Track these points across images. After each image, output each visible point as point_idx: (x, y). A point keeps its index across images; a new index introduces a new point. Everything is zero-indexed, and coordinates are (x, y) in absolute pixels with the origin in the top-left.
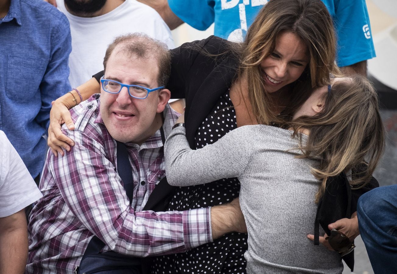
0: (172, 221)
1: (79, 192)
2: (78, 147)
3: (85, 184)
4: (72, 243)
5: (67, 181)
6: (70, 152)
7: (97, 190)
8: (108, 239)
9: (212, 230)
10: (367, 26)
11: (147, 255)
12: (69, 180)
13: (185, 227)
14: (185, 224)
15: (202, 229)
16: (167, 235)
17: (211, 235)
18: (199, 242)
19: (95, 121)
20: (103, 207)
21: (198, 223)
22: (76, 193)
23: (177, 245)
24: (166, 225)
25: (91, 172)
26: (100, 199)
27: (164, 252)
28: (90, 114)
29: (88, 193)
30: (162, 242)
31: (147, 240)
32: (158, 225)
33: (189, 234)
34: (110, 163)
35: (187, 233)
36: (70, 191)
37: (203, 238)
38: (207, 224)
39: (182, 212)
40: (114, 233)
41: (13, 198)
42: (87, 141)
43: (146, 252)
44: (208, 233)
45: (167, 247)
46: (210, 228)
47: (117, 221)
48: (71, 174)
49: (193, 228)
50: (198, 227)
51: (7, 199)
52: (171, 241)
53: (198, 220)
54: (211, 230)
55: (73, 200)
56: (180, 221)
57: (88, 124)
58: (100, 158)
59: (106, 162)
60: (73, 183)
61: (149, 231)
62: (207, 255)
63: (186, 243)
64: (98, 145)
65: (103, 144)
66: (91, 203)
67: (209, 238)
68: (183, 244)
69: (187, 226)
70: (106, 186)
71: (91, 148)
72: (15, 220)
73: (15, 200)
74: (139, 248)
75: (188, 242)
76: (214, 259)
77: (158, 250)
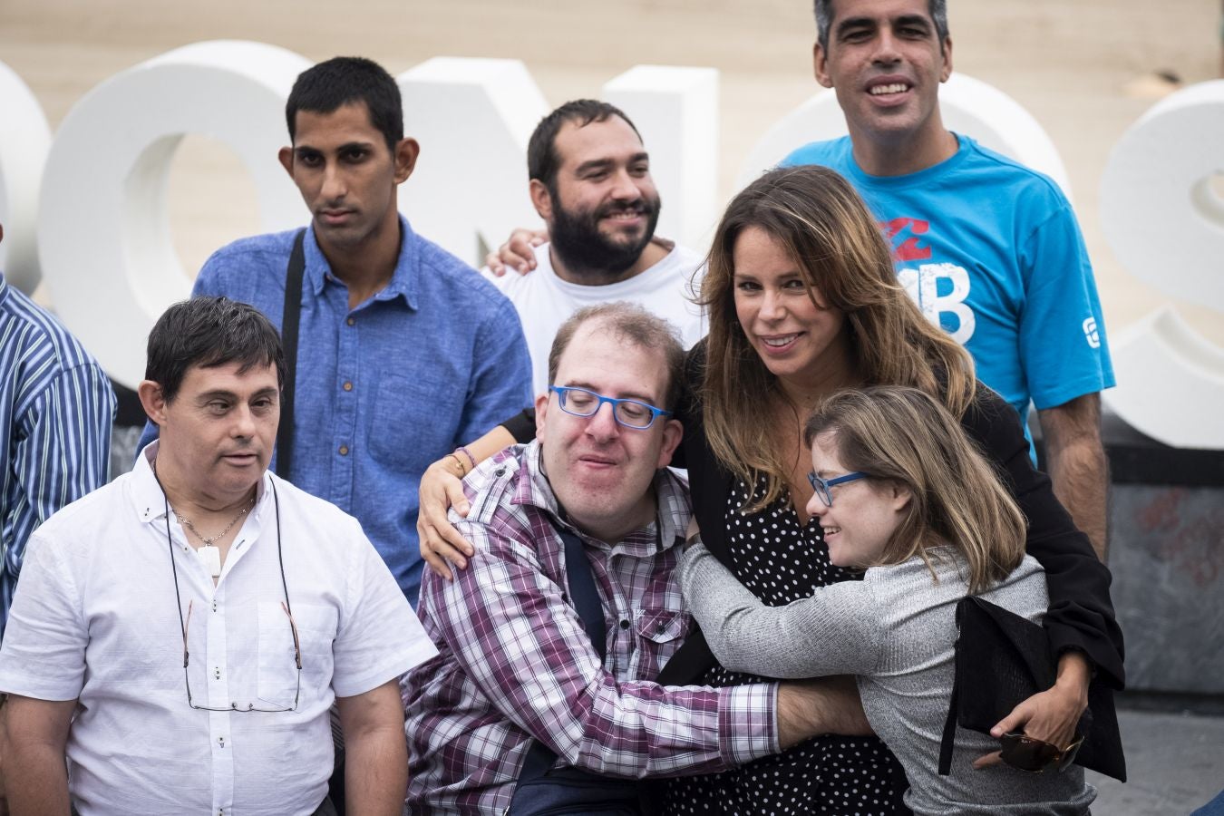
0: (696, 706)
1: (494, 651)
2: (482, 559)
3: (504, 633)
4: (491, 753)
5: (465, 632)
6: (466, 572)
7: (530, 645)
8: (563, 742)
9: (779, 729)
10: (1092, 319)
11: (644, 774)
12: (470, 630)
13: (722, 720)
14: (722, 713)
15: (758, 725)
16: (686, 734)
17: (776, 739)
18: (751, 751)
19: (513, 499)
20: (546, 677)
21: (749, 714)
22: (487, 655)
23: (706, 758)
24: (684, 715)
25: (514, 608)
26: (538, 660)
27: (678, 771)
28: (500, 486)
29: (513, 653)
30: (673, 749)
31: (644, 742)
32: (667, 712)
33: (730, 735)
34: (553, 583)
35: (727, 731)
36: (473, 653)
37: (760, 743)
38: (769, 714)
39: (719, 690)
40: (576, 731)
41: (369, 655)
42: (501, 544)
43: (642, 767)
44: (770, 735)
45: (685, 760)
46: (775, 724)
47: (579, 703)
48: (473, 618)
49: (739, 724)
50: (749, 721)
52: (692, 748)
53: (749, 708)
54: (775, 730)
55: (482, 670)
56: (712, 708)
57: (498, 507)
58: (529, 575)
59: (543, 582)
60: (479, 635)
61: (647, 723)
62: (777, 778)
63: (723, 753)
64: (522, 550)
65: (534, 545)
66: (522, 673)
67: (771, 745)
68: (719, 754)
69: (726, 717)
70: (547, 633)
71: (509, 557)
72: (374, 705)
73: (375, 660)
74: (628, 758)
75: (729, 752)
76: (791, 788)
77: (665, 765)
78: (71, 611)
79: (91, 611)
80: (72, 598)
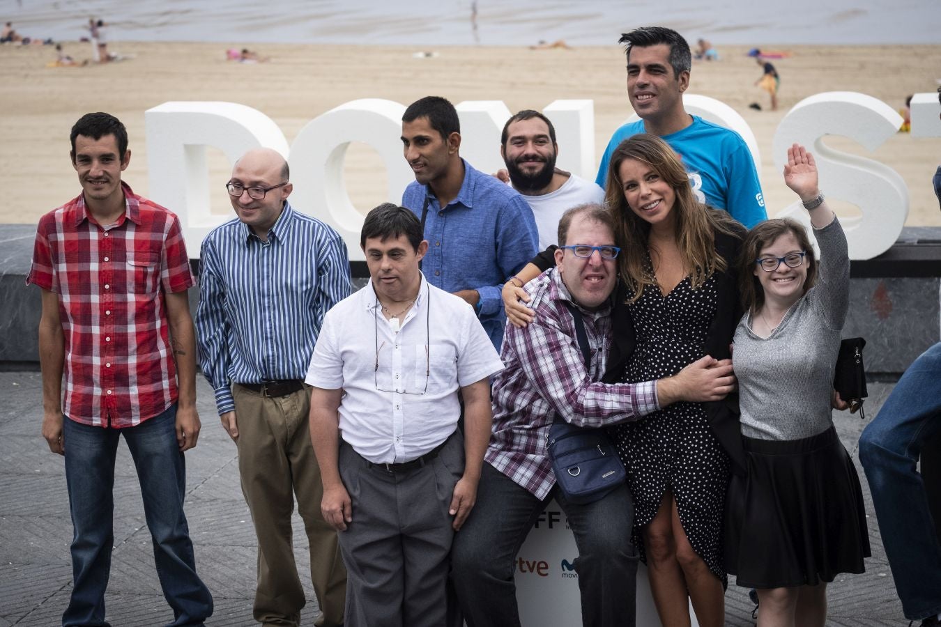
0: (621, 393)
1: (536, 368)
2: (533, 325)
3: (541, 362)
5: (524, 359)
6: (525, 331)
7: (552, 367)
8: (564, 413)
10: (759, 194)
11: (600, 425)
12: (526, 358)
13: (632, 398)
14: (632, 395)
15: (649, 399)
16: (617, 406)
17: (658, 404)
18: (647, 411)
19: (550, 298)
20: (558, 385)
21: (645, 395)
22: (533, 370)
23: (627, 416)
24: (615, 397)
25: (546, 350)
26: (555, 376)
28: (542, 291)
29: (544, 370)
30: (613, 413)
31: (598, 411)
32: (608, 397)
33: (637, 405)
34: (566, 336)
35: (635, 403)
36: (527, 368)
37: (651, 407)
38: (654, 394)
39: (631, 385)
40: (570, 409)
42: (541, 318)
43: (599, 423)
44: (655, 403)
45: (618, 418)
46: (657, 398)
47: (572, 396)
48: (528, 353)
49: (641, 399)
50: (645, 398)
51: (467, 368)
52: (620, 412)
53: (644, 392)
54: (657, 401)
55: (531, 376)
56: (628, 393)
57: (541, 302)
58: (554, 333)
59: (561, 336)
60: (530, 361)
61: (599, 403)
63: (635, 413)
64: (550, 321)
65: (558, 319)
66: (547, 379)
67: (656, 407)
68: (633, 413)
69: (634, 397)
70: (560, 363)
71: (544, 325)
72: (475, 389)
74: (592, 420)
75: (637, 412)
77: (610, 421)
78: (332, 349)
79: (341, 350)
80: (334, 342)
